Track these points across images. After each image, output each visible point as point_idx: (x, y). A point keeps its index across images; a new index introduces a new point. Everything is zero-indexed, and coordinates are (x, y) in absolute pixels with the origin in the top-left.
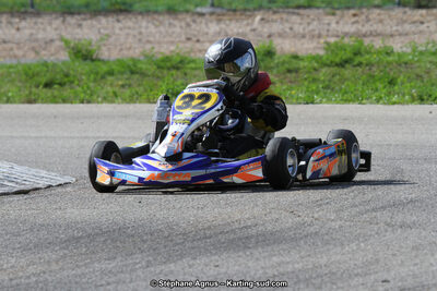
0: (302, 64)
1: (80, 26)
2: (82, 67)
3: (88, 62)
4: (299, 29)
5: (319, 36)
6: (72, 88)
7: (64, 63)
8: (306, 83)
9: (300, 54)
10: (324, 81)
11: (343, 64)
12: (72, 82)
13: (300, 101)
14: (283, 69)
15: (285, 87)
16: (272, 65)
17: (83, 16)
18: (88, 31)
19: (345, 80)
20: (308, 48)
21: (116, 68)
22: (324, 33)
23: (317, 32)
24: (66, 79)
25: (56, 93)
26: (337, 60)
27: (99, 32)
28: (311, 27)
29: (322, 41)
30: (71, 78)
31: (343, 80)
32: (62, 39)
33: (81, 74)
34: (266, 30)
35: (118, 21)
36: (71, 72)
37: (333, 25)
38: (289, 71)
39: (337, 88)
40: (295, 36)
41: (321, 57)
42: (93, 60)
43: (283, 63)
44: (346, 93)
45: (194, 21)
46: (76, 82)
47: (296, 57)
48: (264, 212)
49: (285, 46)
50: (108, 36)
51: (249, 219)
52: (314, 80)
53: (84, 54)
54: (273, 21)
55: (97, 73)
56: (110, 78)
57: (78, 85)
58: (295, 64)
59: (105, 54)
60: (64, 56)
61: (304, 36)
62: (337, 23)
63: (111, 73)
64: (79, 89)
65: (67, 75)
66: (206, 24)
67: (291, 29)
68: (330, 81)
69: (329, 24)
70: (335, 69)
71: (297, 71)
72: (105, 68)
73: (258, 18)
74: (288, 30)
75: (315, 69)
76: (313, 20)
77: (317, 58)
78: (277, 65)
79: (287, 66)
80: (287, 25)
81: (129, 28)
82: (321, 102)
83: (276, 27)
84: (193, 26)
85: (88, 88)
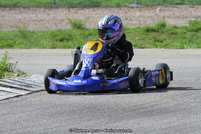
0: (178, 31)
1: (76, 13)
2: (77, 32)
3: (80, 30)
4: (177, 14)
5: (187, 17)
6: (72, 42)
7: (69, 30)
8: (180, 39)
9: (178, 26)
10: (188, 38)
11: (197, 30)
12: (73, 39)
13: (178, 47)
14: (169, 33)
15: (170, 41)
16: (165, 31)
17: (78, 9)
18: (80, 15)
19: (199, 38)
20: (181, 23)
21: (93, 32)
22: (189, 16)
23: (185, 16)
24: (70, 38)
25: (65, 44)
26: (195, 29)
27: (85, 16)
28: (183, 13)
29: (188, 20)
30: (72, 37)
31: (197, 38)
32: (68, 19)
33: (77, 35)
34: (162, 15)
35: (94, 11)
36: (72, 34)
37: (193, 12)
38: (173, 34)
39: (195, 42)
40: (175, 18)
41: (187, 27)
42: (82, 29)
43: (170, 30)
44: (199, 44)
45: (129, 11)
46: (74, 39)
47: (176, 27)
48: (160, 99)
49: (170, 22)
50: (89, 17)
51: (153, 102)
52: (184, 38)
53: (78, 26)
54: (165, 10)
55: (84, 35)
56: (90, 37)
57: (76, 40)
58: (175, 30)
59: (88, 26)
60: (69, 27)
61: (179, 18)
62: (195, 11)
63: (90, 35)
64: (76, 42)
65: (70, 36)
66: (135, 12)
67: (174, 14)
68: (191, 38)
69: (191, 12)
70: (193, 33)
71: (176, 33)
72: (87, 33)
73: (158, 9)
74: (172, 15)
75: (185, 33)
76: (184, 10)
77: (185, 28)
78: (167, 31)
79: (171, 31)
80: (172, 12)
81: (99, 14)
82: (187, 48)
83: (167, 13)
84: (129, 13)
85: (80, 41)
